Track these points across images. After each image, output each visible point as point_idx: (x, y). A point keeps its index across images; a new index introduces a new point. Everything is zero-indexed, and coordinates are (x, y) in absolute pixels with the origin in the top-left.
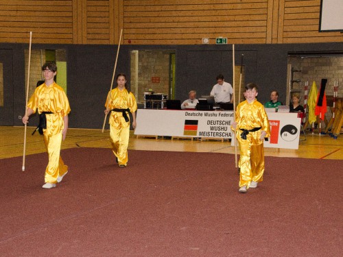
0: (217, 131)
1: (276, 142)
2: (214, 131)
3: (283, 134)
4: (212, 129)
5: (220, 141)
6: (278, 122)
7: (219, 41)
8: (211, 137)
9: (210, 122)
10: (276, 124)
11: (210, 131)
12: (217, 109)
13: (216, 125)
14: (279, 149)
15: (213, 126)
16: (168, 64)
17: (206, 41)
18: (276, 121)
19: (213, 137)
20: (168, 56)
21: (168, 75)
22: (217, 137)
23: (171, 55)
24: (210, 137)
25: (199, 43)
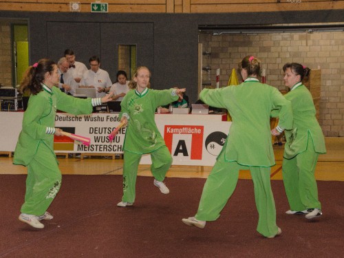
0: (105, 143)
1: (200, 158)
2: (100, 143)
3: (209, 145)
4: (97, 139)
5: (110, 157)
6: (202, 128)
7: (96, 8)
8: (96, 152)
9: (93, 130)
10: (199, 131)
11: (94, 144)
12: (102, 110)
13: (103, 135)
14: (202, 167)
15: (98, 135)
16: (8, 41)
17: (75, 7)
18: (198, 127)
19: (98, 152)
20: (8, 29)
21: (9, 58)
22: (105, 152)
23: (12, 26)
24: (94, 152)
25: (64, 10)
